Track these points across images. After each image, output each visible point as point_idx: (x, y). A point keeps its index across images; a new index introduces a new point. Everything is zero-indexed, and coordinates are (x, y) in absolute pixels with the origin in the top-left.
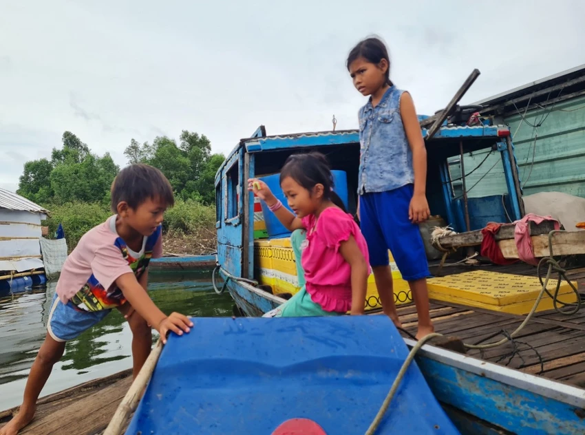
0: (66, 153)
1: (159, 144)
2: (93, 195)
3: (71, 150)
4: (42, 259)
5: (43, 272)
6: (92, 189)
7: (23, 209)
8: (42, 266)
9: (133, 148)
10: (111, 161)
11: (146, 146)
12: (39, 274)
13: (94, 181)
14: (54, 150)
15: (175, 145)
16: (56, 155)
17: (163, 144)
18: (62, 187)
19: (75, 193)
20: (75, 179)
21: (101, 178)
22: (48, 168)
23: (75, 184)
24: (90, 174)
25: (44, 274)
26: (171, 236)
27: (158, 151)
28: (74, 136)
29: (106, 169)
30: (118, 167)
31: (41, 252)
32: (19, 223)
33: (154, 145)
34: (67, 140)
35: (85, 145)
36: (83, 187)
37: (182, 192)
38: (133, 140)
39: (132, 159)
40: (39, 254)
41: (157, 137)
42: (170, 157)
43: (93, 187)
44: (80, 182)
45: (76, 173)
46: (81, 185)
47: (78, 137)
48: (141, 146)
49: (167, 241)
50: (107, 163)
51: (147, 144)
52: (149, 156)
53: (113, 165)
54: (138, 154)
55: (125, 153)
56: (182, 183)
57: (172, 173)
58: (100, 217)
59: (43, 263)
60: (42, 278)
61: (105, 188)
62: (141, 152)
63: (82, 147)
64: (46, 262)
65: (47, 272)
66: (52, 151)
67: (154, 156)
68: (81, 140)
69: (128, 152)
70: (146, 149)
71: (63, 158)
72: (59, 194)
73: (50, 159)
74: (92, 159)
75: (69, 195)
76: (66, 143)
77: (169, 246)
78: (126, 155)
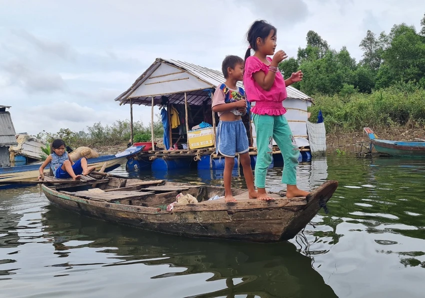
0: (308, 51)
1: (396, 32)
2: (332, 88)
3: (314, 47)
4: (308, 139)
5: (309, 150)
6: (331, 83)
7: (298, 98)
8: (308, 145)
9: (369, 40)
10: (348, 54)
11: (382, 36)
12: (306, 151)
13: (333, 75)
14: (299, 49)
15: (413, 31)
16: (301, 54)
17: (401, 32)
18: (306, 82)
19: (317, 87)
20: (317, 74)
21: (339, 71)
22: (295, 65)
23: (317, 79)
24: (329, 69)
25: (310, 152)
26: (411, 126)
27: (395, 40)
28: (316, 35)
29: (343, 63)
30: (354, 60)
31: (308, 134)
32: (293, 109)
33: (391, 34)
34: (310, 39)
35: (325, 42)
36: (323, 81)
37: (421, 82)
38: (369, 31)
39: (367, 50)
40: (306, 135)
41: (395, 25)
42: (408, 45)
43: (331, 81)
44: (322, 76)
45: (318, 68)
46: (322, 79)
47: (319, 35)
48: (377, 37)
49: (407, 132)
50: (344, 56)
51: (384, 34)
52: (386, 46)
53: (350, 57)
54: (373, 45)
55: (360, 46)
56: (420, 72)
57: (410, 61)
58: (340, 108)
59: (309, 142)
60: (308, 155)
61: (342, 81)
62: (376, 43)
63: (322, 44)
64: (311, 142)
65: (312, 150)
66: (298, 50)
67: (390, 45)
68: (322, 38)
69: (364, 44)
70: (382, 39)
71: (306, 56)
72: (304, 88)
73: (296, 58)
74: (331, 54)
75: (312, 88)
76: (310, 42)
77: (409, 136)
78: (361, 47)
